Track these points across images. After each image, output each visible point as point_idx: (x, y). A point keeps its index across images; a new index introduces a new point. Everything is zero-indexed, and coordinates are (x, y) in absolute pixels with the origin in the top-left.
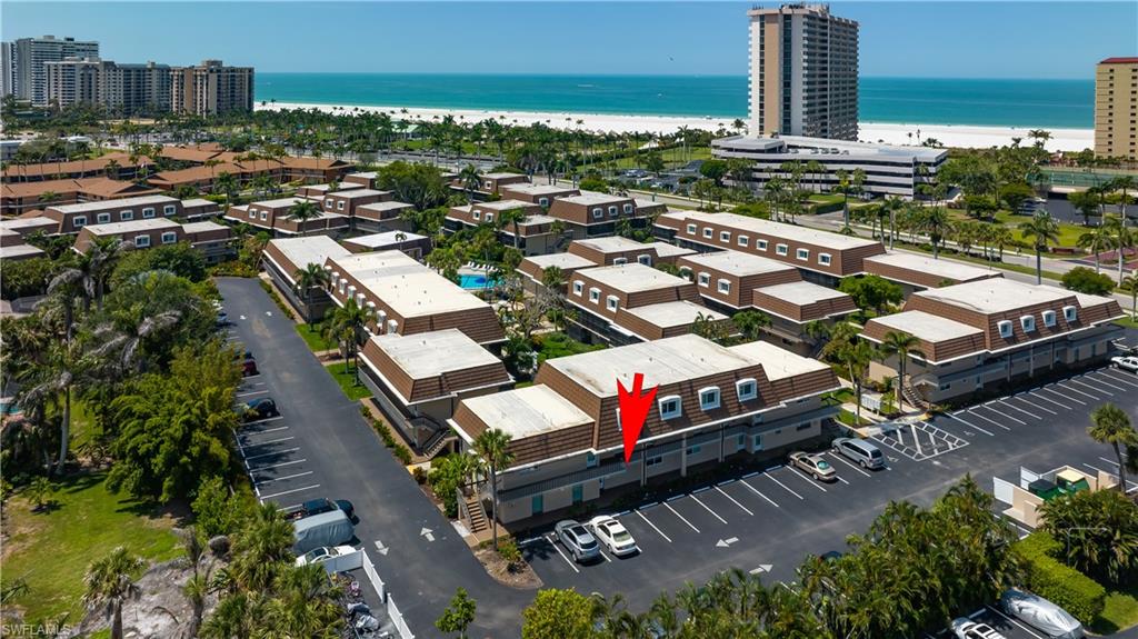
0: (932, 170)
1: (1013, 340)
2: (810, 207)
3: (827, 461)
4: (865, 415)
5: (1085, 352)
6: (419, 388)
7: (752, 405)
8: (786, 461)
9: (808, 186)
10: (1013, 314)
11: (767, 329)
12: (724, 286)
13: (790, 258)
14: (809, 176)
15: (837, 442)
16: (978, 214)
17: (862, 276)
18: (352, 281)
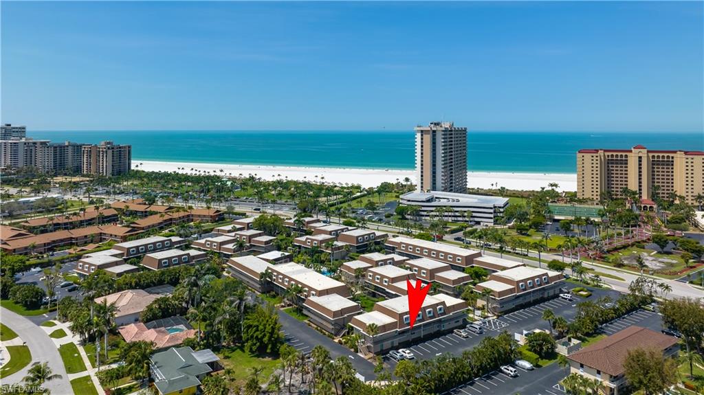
0: (502, 210)
1: (525, 290)
2: (448, 230)
3: (465, 331)
4: (476, 318)
5: (551, 293)
6: (335, 314)
7: (442, 314)
8: (453, 332)
9: (445, 219)
10: (525, 281)
11: (440, 289)
12: (424, 273)
13: (445, 260)
14: (446, 214)
15: (468, 326)
16: (521, 232)
17: (473, 267)
18: (285, 276)
